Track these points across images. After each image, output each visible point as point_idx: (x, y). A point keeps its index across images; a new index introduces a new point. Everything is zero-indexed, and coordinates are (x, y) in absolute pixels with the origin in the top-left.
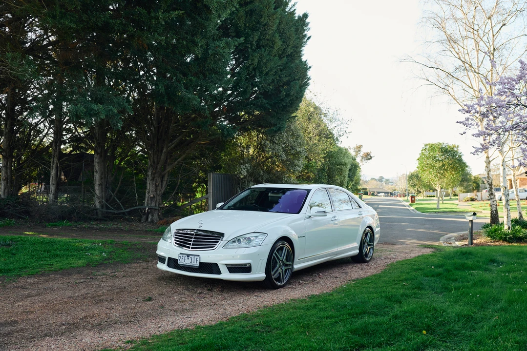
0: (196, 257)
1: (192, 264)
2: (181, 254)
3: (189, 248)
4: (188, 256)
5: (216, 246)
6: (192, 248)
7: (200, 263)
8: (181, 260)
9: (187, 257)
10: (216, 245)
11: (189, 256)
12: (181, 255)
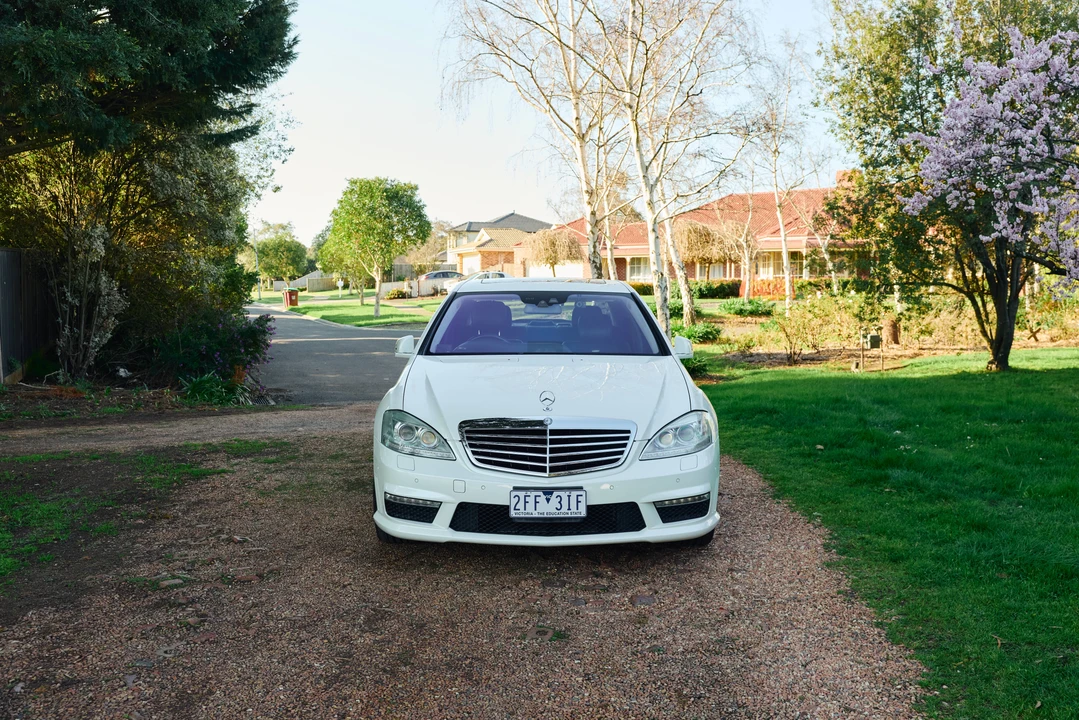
0: (574, 494)
1: (564, 513)
2: (516, 489)
3: (543, 470)
4: (548, 492)
5: (622, 457)
6: (552, 469)
7: (590, 508)
8: (521, 506)
9: (543, 497)
10: (622, 453)
11: (551, 493)
12: (522, 494)
